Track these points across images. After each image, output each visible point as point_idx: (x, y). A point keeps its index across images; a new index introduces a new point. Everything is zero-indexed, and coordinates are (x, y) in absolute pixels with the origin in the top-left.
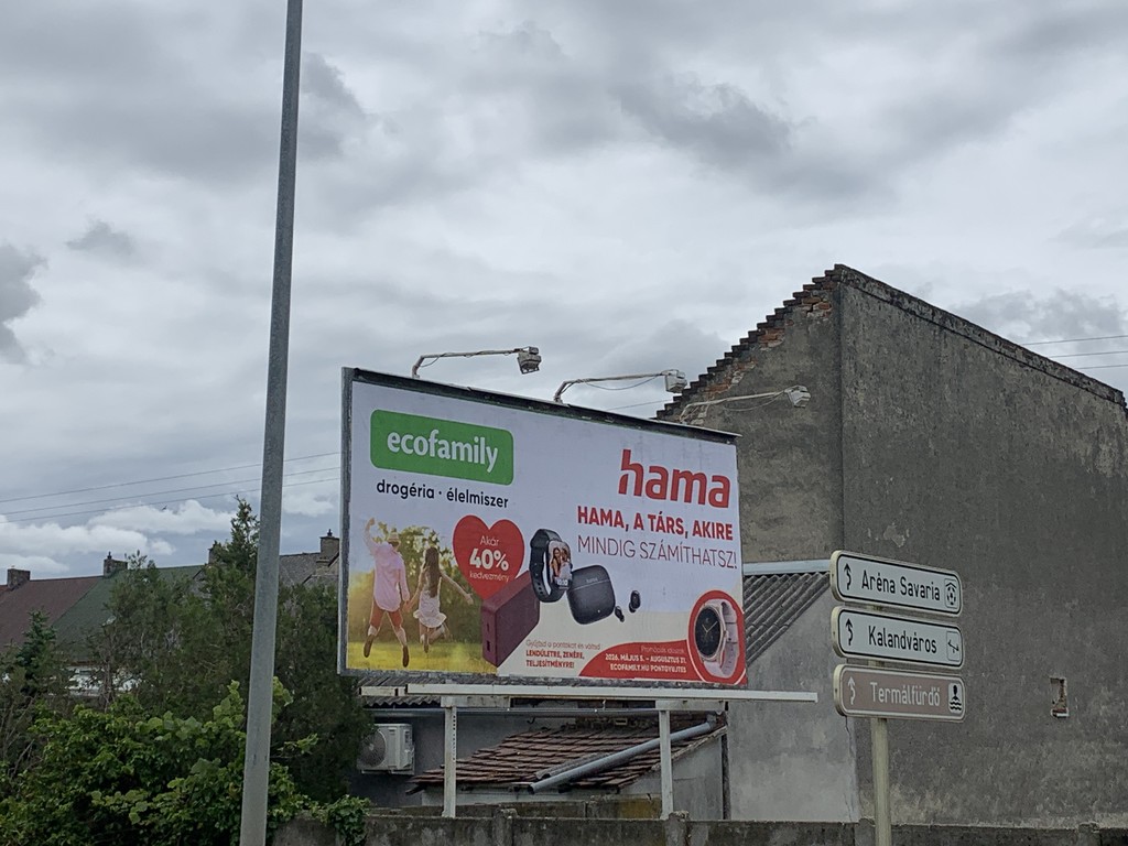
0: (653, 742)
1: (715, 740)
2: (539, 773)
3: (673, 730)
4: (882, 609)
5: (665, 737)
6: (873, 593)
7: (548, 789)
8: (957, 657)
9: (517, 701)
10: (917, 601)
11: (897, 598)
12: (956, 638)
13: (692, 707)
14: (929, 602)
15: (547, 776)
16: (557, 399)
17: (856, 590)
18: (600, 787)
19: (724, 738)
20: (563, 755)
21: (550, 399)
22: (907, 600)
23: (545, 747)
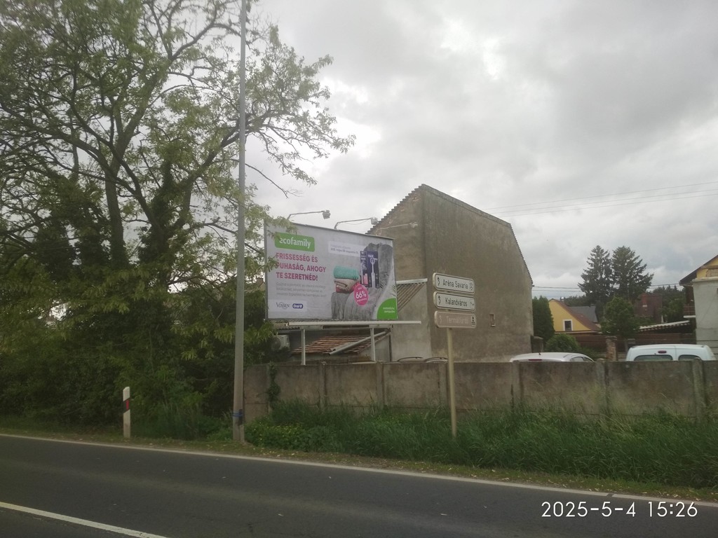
0: (369, 338)
1: (387, 337)
2: (332, 349)
3: (375, 334)
4: (449, 292)
5: (373, 336)
6: (447, 287)
7: (335, 354)
8: (473, 307)
9: (325, 327)
10: (460, 289)
11: (454, 288)
12: (473, 301)
13: (381, 327)
14: (465, 290)
15: (334, 350)
16: (335, 227)
17: (441, 286)
18: (352, 353)
19: (390, 336)
20: (339, 343)
21: (333, 228)
22: (457, 289)
23: (332, 341)
